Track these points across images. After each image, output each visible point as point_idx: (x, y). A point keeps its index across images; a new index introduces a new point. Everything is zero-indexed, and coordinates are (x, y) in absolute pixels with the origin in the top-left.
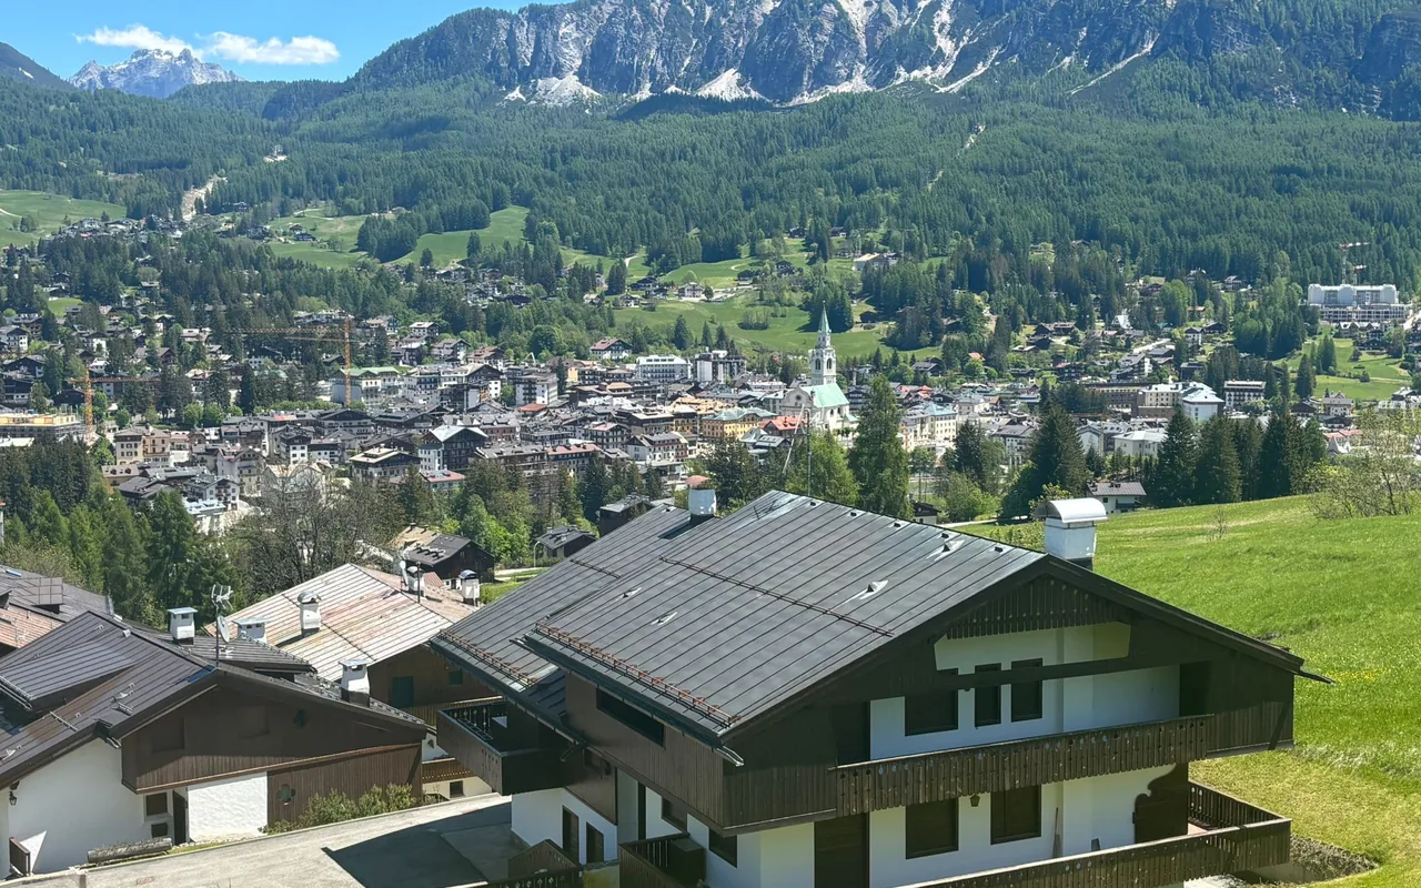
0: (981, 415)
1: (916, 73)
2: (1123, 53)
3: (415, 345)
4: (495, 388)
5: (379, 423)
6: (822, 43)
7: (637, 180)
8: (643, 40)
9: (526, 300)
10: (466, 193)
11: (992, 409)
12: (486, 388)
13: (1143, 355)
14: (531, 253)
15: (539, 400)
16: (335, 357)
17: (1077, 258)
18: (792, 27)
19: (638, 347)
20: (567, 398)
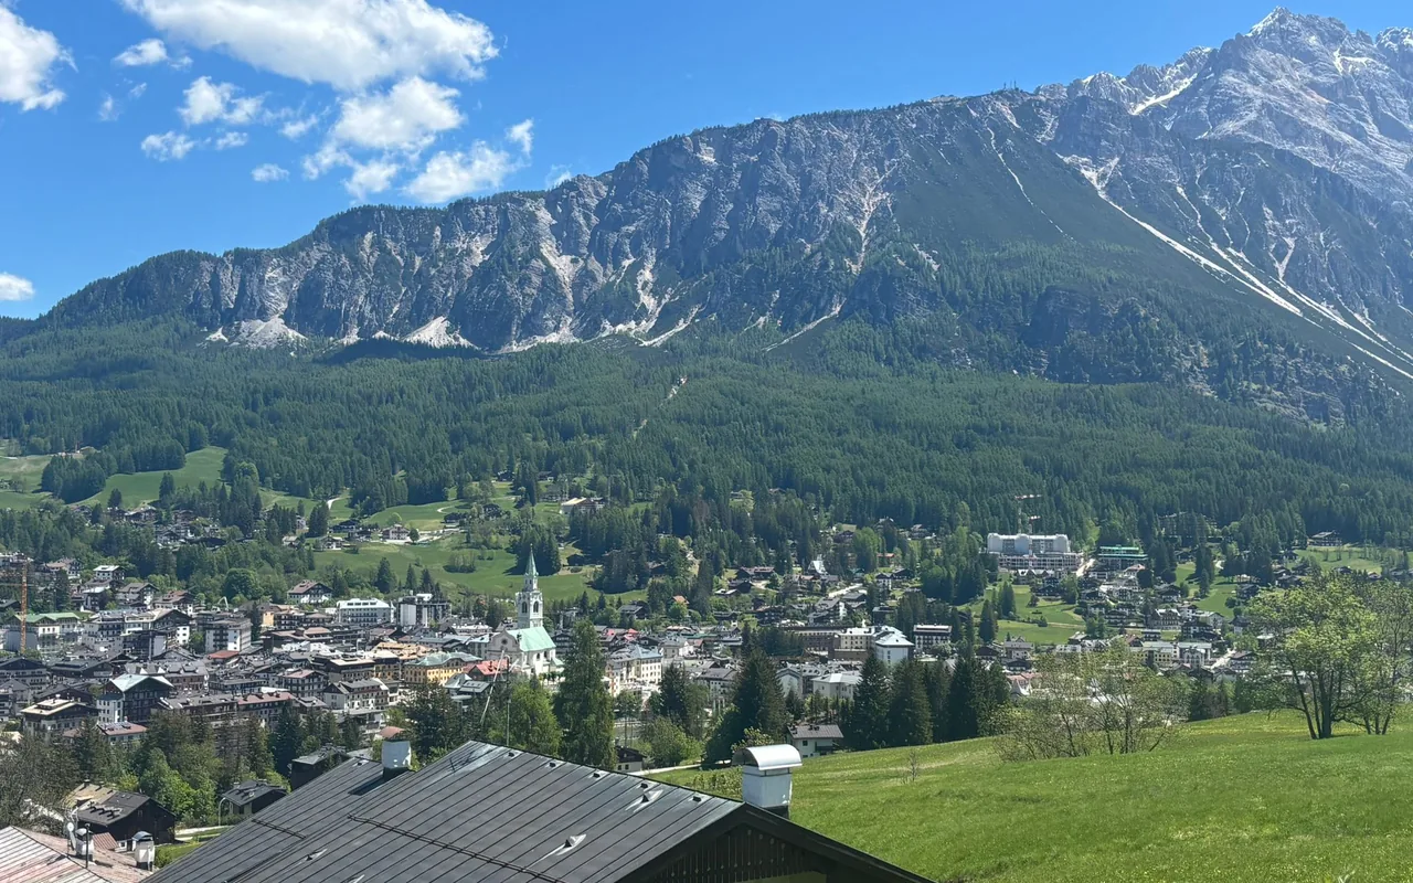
0: (686, 658)
1: (620, 327)
2: (813, 315)
3: (98, 590)
4: (183, 635)
5: (55, 672)
6: (530, 296)
7: (342, 422)
8: (352, 286)
9: (221, 542)
10: (161, 433)
11: (696, 652)
12: (174, 634)
13: (838, 599)
14: (228, 495)
15: (231, 647)
16: (12, 601)
17: (774, 505)
18: (501, 279)
19: (338, 590)
20: (261, 644)
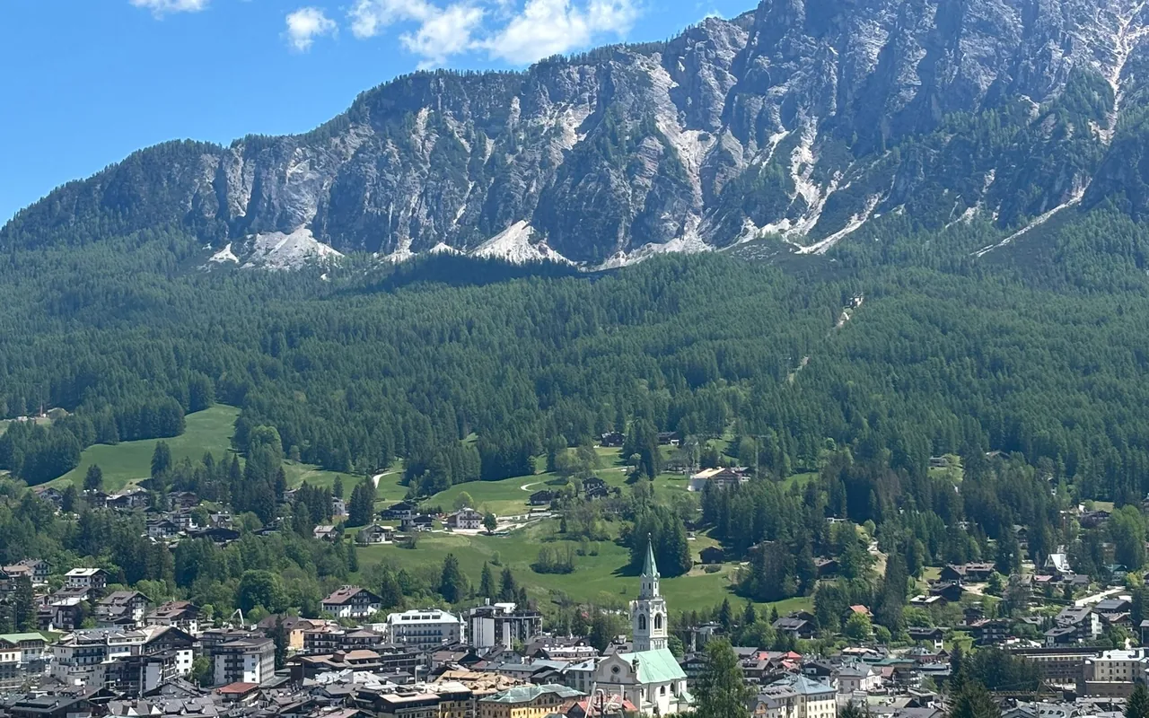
0: (870, 694)
1: (769, 228)
2: (1045, 203)
3: (72, 601)
4: (184, 661)
5: (15, 714)
6: (643, 188)
7: (392, 369)
8: (401, 183)
9: (233, 535)
10: (152, 388)
11: (885, 684)
12: (172, 661)
13: (1089, 609)
14: (242, 470)
15: (248, 677)
17: (993, 475)
18: (602, 166)
19: (390, 599)
20: (288, 674)
